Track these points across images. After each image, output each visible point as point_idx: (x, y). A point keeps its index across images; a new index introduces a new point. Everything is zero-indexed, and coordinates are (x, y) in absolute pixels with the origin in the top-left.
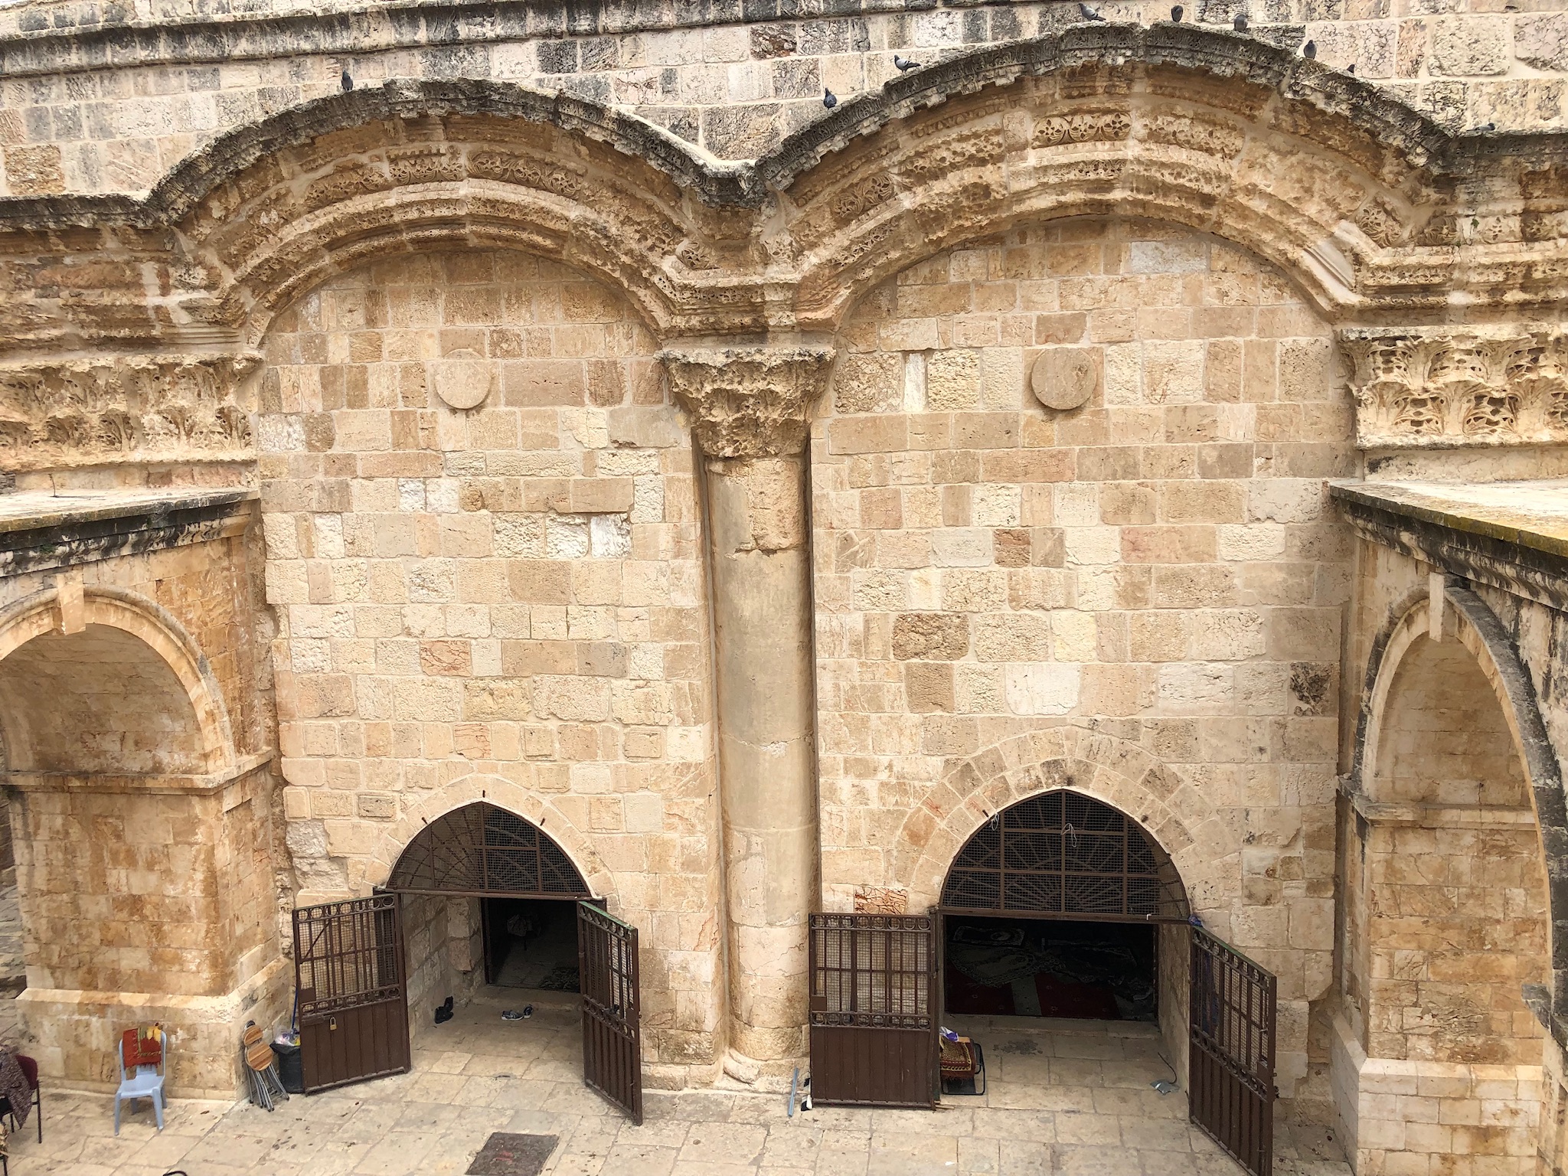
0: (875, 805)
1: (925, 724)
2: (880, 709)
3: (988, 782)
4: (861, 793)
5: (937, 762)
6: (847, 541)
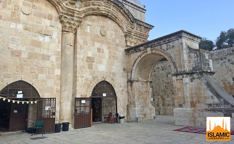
0: (84, 82)
1: (90, 71)
2: (85, 69)
3: (96, 79)
4: (82, 80)
5: (91, 76)
6: (81, 46)
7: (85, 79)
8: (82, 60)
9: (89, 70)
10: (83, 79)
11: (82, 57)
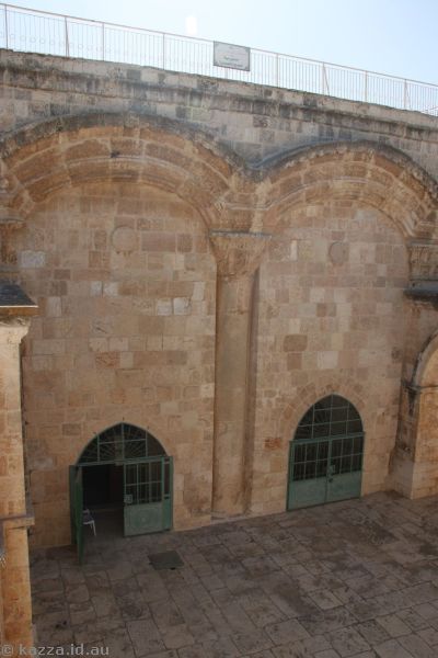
1: (292, 375)
4: (269, 403)
6: (270, 308)
7: (277, 399)
8: (272, 348)
9: (289, 373)
10: (273, 400)
11: (271, 339)
